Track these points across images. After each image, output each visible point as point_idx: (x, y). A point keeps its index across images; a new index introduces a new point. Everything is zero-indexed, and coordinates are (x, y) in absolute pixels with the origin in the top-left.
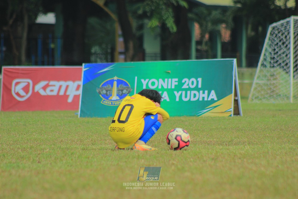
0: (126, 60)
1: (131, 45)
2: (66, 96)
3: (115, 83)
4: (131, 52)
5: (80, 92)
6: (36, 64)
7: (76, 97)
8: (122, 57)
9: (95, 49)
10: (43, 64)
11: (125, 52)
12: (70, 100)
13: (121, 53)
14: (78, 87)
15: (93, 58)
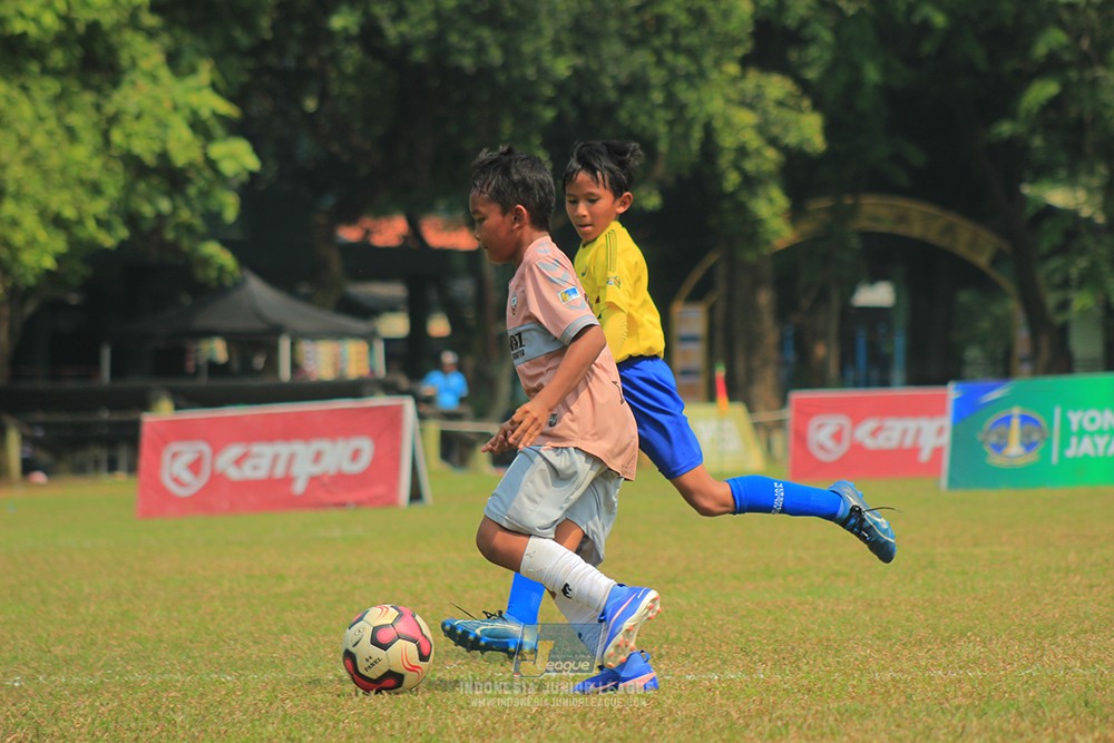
0: (1035, 373)
1: (1045, 343)
2: (915, 450)
3: (1016, 423)
4: (1045, 355)
5: (946, 440)
6: (856, 384)
7: (937, 452)
8: (1026, 368)
9: (973, 353)
10: (868, 384)
11: (1033, 357)
12: (925, 456)
13: (1024, 360)
14: (940, 431)
15: (968, 371)
